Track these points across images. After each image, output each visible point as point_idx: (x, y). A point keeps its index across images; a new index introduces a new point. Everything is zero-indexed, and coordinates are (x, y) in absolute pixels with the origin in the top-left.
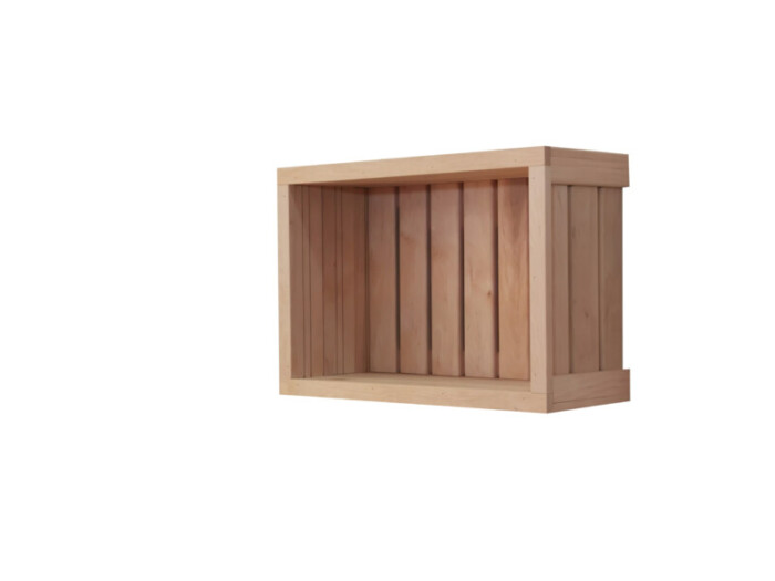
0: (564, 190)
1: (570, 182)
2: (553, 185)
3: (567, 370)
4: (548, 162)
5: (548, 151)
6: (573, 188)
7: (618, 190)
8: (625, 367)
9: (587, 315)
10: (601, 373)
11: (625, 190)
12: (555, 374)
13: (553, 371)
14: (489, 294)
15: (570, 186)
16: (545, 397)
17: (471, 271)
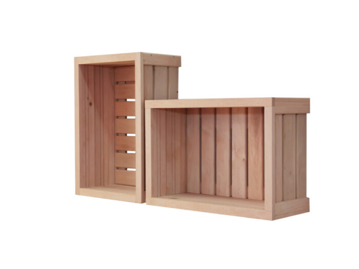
0: (280, 117)
1: (283, 113)
2: (276, 115)
3: (281, 199)
4: (273, 105)
5: (274, 99)
6: (285, 116)
7: (304, 115)
8: (308, 196)
9: (290, 173)
10: (296, 200)
11: (308, 115)
12: (276, 202)
13: (275, 201)
14: (244, 160)
15: (283, 115)
16: (271, 213)
17: (235, 149)
